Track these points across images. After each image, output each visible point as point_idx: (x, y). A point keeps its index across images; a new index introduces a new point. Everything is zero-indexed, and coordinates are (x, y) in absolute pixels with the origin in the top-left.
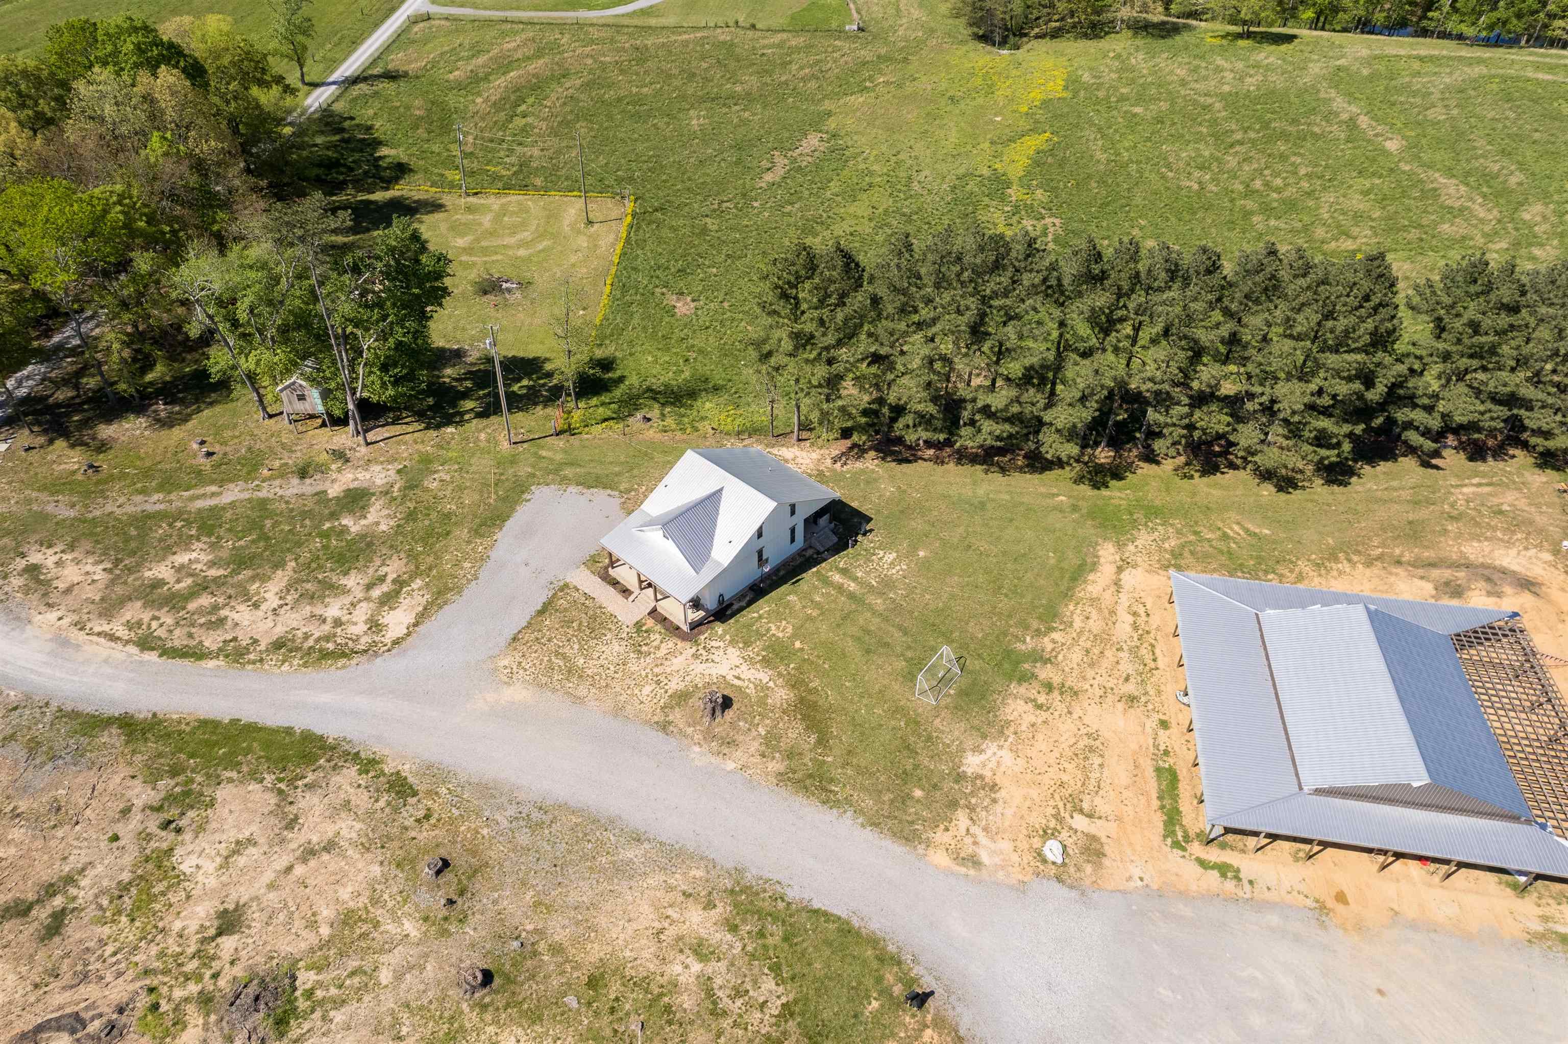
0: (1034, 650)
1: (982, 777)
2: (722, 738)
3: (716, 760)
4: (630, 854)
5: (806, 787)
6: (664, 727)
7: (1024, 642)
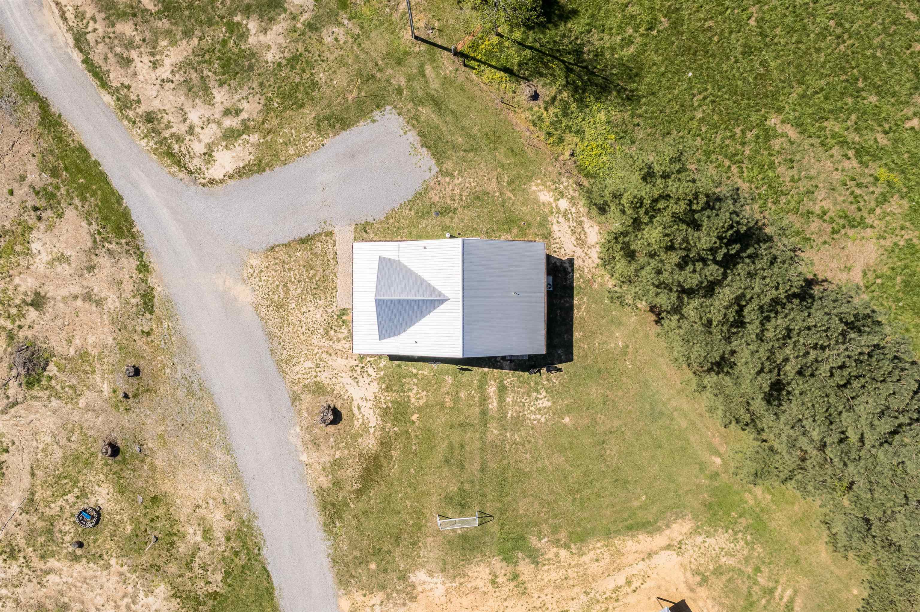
0: (538, 550)
1: (414, 587)
2: (315, 438)
3: (300, 446)
4: (218, 454)
5: (325, 508)
6: (295, 398)
7: (540, 540)
